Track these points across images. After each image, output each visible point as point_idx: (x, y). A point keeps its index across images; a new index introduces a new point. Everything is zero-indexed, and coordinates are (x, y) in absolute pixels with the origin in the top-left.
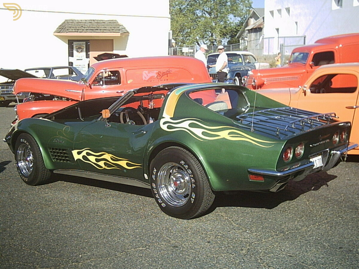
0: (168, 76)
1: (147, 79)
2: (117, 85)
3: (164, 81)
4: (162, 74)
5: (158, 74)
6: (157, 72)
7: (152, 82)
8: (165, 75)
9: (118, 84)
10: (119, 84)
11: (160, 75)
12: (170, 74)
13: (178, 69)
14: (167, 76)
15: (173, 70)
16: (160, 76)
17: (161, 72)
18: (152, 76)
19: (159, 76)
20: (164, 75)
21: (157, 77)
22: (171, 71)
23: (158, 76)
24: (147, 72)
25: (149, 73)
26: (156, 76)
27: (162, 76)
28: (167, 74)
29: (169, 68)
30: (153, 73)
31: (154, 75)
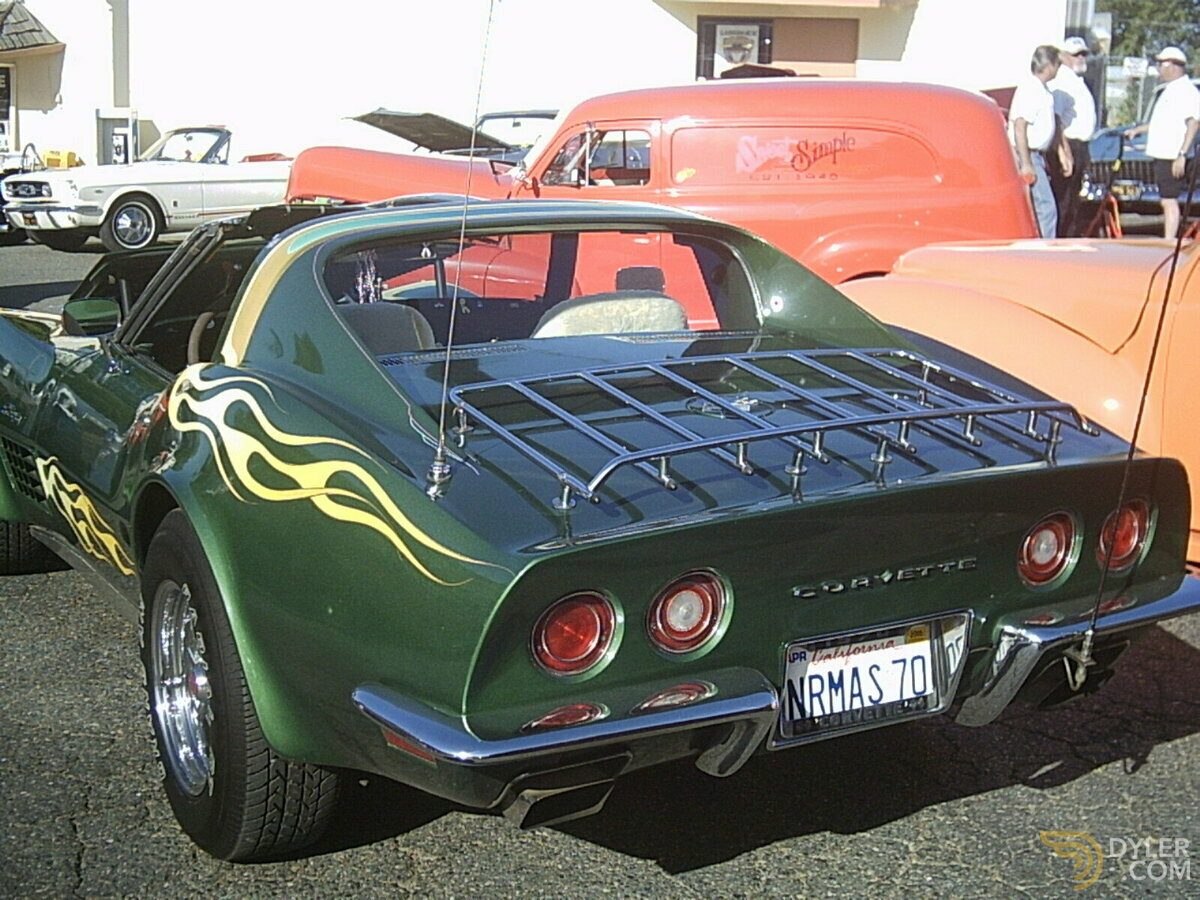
0: (837, 160)
1: (750, 170)
2: (633, 187)
3: (822, 180)
4: (815, 151)
5: (800, 151)
6: (796, 142)
7: (773, 180)
8: (826, 154)
9: (638, 183)
10: (645, 183)
11: (806, 155)
12: (848, 153)
13: (885, 134)
14: (835, 162)
15: (861, 140)
16: (805, 160)
17: (810, 142)
18: (772, 157)
19: (802, 161)
20: (821, 156)
21: (793, 161)
22: (851, 142)
23: (798, 158)
24: (753, 140)
25: (760, 144)
26: (788, 160)
27: (815, 159)
28: (835, 151)
29: (842, 131)
30: (777, 145)
31: (780, 155)
